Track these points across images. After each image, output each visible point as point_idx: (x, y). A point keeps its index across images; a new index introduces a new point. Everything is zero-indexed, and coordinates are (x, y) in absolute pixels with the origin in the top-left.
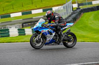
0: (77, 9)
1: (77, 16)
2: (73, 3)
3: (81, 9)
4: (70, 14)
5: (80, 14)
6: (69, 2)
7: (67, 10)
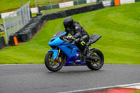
0: (37, 15)
1: (37, 25)
2: (31, 7)
3: (43, 15)
4: (28, 23)
5: (42, 22)
6: (25, 6)
7: (22, 18)
